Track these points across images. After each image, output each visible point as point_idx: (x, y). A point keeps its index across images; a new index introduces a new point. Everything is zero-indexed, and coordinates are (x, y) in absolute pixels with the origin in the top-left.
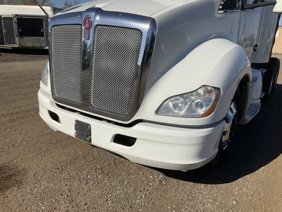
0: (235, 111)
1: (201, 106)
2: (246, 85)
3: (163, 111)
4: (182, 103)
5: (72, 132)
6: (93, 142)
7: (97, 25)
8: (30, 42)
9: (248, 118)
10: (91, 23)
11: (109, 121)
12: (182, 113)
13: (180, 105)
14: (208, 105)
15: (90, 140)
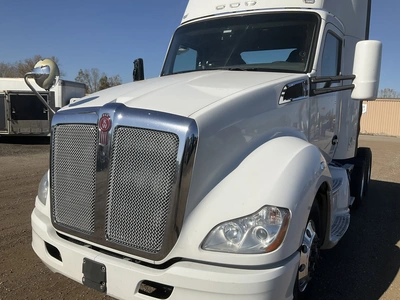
0: (313, 233)
1: (265, 236)
2: (325, 193)
3: (210, 244)
4: (237, 231)
5: (78, 276)
6: (110, 292)
7: (119, 126)
8: (26, 127)
9: (334, 239)
10: (109, 124)
11: (133, 260)
12: (238, 246)
13: (235, 234)
14: (273, 233)
15: (105, 289)
